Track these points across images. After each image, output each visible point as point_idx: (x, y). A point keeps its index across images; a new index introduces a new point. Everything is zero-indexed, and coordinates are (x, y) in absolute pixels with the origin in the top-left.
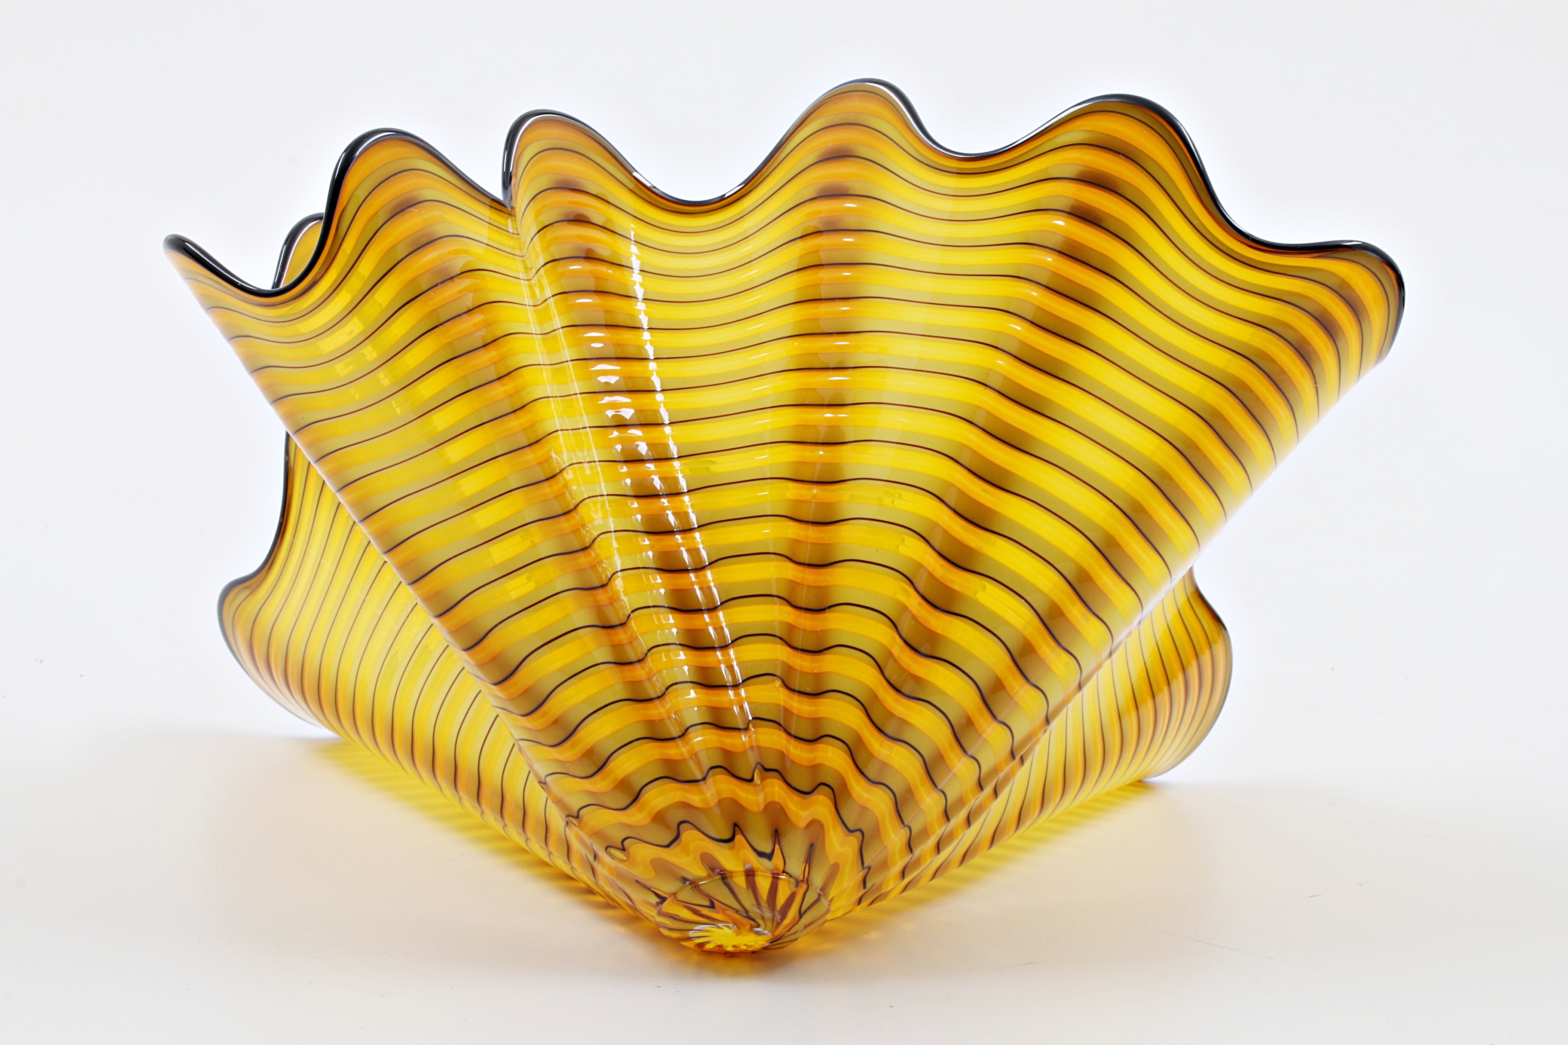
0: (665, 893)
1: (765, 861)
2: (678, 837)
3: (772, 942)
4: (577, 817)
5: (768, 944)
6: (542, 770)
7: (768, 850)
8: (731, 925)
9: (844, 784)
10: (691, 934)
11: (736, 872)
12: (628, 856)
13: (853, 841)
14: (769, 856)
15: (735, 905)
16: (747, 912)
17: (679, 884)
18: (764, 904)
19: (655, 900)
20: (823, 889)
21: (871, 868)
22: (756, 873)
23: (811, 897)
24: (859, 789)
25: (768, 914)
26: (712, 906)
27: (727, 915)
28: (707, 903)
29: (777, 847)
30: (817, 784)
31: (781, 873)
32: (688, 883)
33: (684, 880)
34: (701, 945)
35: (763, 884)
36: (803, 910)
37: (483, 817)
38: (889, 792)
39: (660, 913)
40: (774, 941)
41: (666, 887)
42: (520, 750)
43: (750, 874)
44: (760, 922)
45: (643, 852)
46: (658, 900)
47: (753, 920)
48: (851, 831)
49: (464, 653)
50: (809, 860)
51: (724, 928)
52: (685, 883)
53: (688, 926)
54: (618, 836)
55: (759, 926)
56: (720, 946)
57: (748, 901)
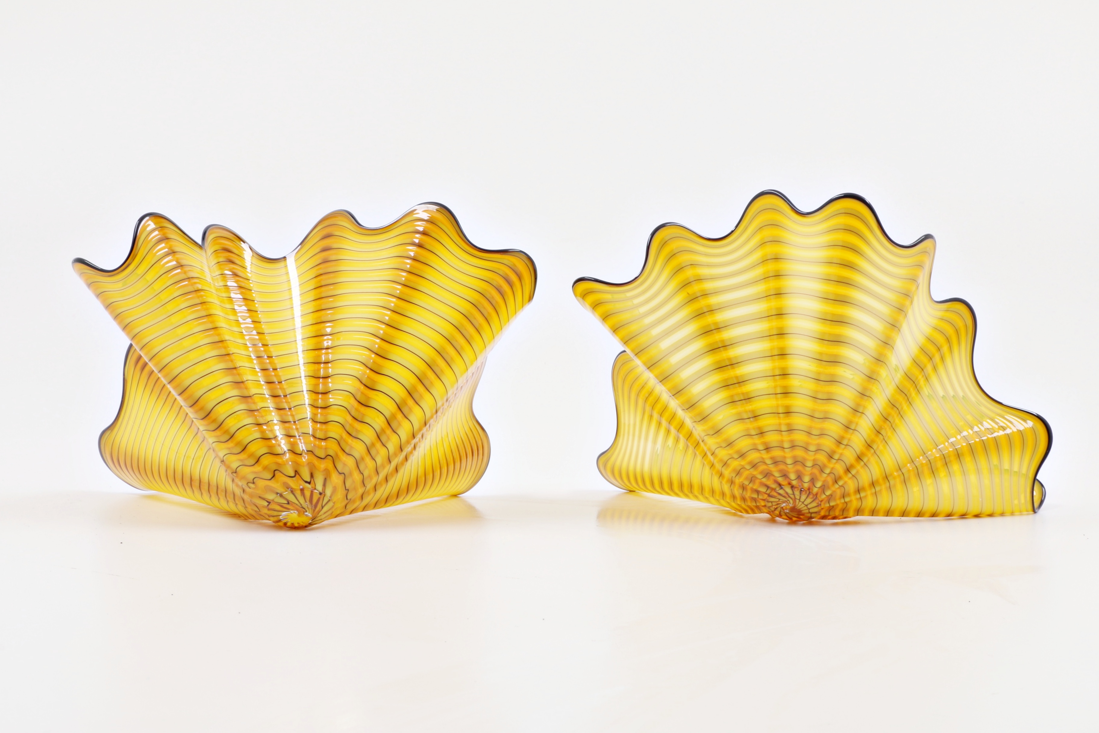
0: (270, 500)
1: (307, 485)
2: (274, 476)
3: (312, 520)
4: (236, 472)
5: (311, 521)
6: (221, 454)
7: (309, 480)
8: (296, 512)
9: (337, 455)
10: (281, 518)
11: (297, 489)
12: (256, 486)
13: (342, 477)
14: (309, 483)
15: (297, 502)
16: (301, 505)
17: (275, 495)
18: (308, 500)
19: (266, 504)
20: (331, 497)
21: (349, 491)
22: (304, 489)
23: (326, 500)
24: (343, 457)
25: (310, 507)
26: (288, 503)
27: (294, 507)
28: (286, 502)
29: (312, 479)
30: (326, 455)
31: (314, 489)
32: (279, 494)
33: (277, 493)
34: (285, 524)
35: (308, 494)
36: (323, 505)
37: (202, 496)
38: (354, 458)
39: (269, 510)
40: (313, 519)
41: (271, 497)
42: (214, 450)
43: (302, 490)
44: (307, 509)
45: (261, 483)
46: (267, 504)
47: (304, 509)
48: (340, 473)
49: (189, 408)
50: (324, 485)
51: (294, 513)
52: (277, 495)
53: (280, 513)
54: (251, 477)
55: (306, 512)
56: (293, 524)
57: (302, 500)
